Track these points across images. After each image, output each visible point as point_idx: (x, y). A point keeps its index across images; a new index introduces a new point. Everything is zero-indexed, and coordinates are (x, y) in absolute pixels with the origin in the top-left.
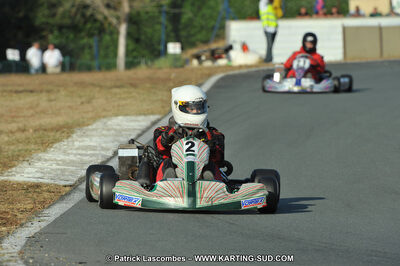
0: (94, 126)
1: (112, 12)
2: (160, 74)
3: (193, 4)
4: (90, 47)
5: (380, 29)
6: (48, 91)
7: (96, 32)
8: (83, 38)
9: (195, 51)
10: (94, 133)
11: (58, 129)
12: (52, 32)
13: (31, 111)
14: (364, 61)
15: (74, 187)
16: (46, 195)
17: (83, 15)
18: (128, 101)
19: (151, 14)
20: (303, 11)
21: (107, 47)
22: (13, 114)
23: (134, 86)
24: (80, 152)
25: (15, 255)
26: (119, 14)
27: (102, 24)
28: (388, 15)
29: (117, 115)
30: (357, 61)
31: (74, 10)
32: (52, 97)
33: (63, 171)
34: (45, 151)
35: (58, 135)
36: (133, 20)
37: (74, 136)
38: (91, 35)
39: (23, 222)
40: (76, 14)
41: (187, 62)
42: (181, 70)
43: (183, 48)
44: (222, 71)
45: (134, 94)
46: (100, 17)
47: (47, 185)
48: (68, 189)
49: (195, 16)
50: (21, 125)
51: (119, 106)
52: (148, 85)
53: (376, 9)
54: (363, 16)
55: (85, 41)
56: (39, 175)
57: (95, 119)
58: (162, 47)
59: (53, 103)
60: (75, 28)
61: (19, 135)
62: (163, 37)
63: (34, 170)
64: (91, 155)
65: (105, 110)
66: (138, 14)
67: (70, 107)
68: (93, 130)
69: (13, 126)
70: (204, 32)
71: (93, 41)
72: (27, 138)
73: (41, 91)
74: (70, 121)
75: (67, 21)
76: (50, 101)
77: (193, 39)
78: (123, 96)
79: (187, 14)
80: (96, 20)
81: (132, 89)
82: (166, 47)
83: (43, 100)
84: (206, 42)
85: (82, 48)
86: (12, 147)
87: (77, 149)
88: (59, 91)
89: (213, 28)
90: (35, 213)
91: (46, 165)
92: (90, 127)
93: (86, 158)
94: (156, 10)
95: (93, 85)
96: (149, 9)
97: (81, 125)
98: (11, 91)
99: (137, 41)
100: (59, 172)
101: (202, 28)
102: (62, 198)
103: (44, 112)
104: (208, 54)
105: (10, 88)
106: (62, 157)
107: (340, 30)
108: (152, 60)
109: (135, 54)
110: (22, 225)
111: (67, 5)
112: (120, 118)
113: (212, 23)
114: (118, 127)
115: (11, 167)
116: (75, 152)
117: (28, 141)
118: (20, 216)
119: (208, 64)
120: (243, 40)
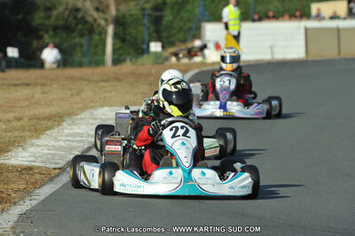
0: (82, 115)
1: (101, 15)
2: (142, 70)
3: (172, 8)
4: (81, 46)
5: (338, 30)
6: (42, 85)
7: (86, 32)
8: (74, 38)
9: (173, 50)
10: (82, 122)
11: (50, 118)
12: (47, 32)
13: (27, 103)
14: (322, 58)
15: (62, 169)
16: (38, 176)
17: (75, 18)
18: (113, 94)
19: (135, 17)
20: (271, 14)
21: (97, 46)
22: (11, 105)
23: (118, 80)
24: (69, 138)
25: (8, 229)
26: (106, 16)
27: (92, 25)
28: (345, 19)
29: (102, 106)
30: (317, 58)
31: (67, 13)
32: (46, 89)
33: (53, 155)
34: (38, 138)
35: (49, 123)
36: (120, 22)
37: (64, 124)
38: (82, 35)
39: (16, 200)
40: (69, 16)
41: (167, 59)
42: (161, 66)
43: (163, 47)
44: (197, 68)
45: (118, 87)
46: (90, 19)
47: (39, 168)
48: (57, 171)
49: (175, 18)
50: (17, 115)
51: (105, 97)
52: (132, 80)
53: (335, 13)
54: (323, 19)
55: (77, 40)
56: (32, 159)
57: (83, 109)
58: (145, 47)
59: (46, 95)
60: (68, 29)
61: (15, 124)
62: (147, 38)
63: (27, 154)
64: (78, 141)
65: (92, 101)
66: (124, 16)
67: (61, 99)
68: (81, 119)
69: (11, 116)
70: (182, 33)
71: (84, 41)
72: (23, 126)
73: (36, 85)
74: (60, 111)
75: (61, 23)
76: (44, 93)
77: (173, 39)
78: (109, 89)
79: (168, 16)
80: (86, 22)
81: (117, 83)
82: (148, 46)
83: (37, 93)
84: (184, 41)
85: (74, 47)
86: (9, 134)
87: (67, 136)
88: (51, 84)
89: (190, 29)
90: (27, 192)
91: (38, 150)
92: (79, 117)
93: (74, 144)
94: (139, 13)
95: (83, 79)
96: (134, 12)
97: (70, 114)
98: (9, 85)
99: (123, 40)
100: (50, 156)
101: (181, 29)
102: (51, 179)
103: (38, 103)
104: (185, 52)
105: (8, 82)
106: (53, 143)
107: (303, 31)
108: (137, 58)
109: (121, 52)
110: (15, 203)
111: (61, 9)
112: (106, 108)
113: (189, 25)
114: (103, 117)
115: (7, 152)
116: (64, 138)
117: (23, 129)
118: (13, 195)
119: (185, 61)
120: (216, 39)
